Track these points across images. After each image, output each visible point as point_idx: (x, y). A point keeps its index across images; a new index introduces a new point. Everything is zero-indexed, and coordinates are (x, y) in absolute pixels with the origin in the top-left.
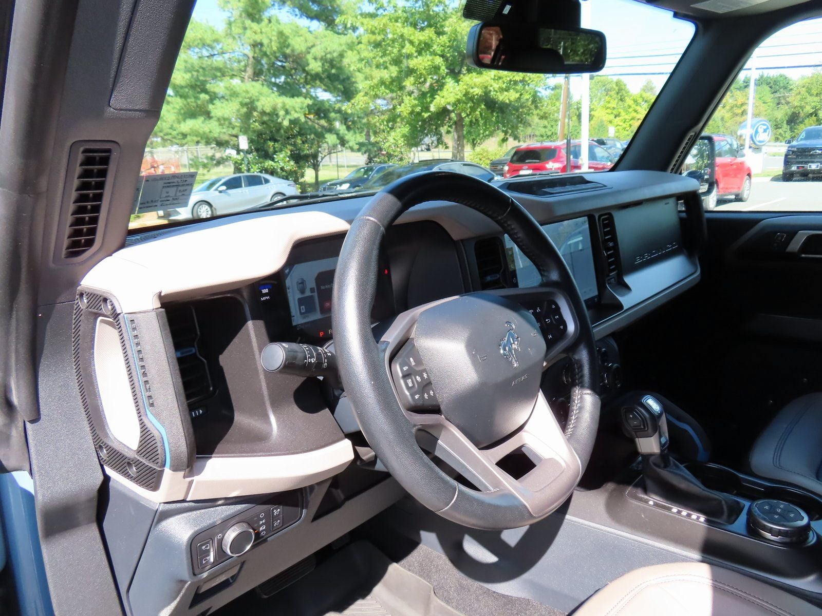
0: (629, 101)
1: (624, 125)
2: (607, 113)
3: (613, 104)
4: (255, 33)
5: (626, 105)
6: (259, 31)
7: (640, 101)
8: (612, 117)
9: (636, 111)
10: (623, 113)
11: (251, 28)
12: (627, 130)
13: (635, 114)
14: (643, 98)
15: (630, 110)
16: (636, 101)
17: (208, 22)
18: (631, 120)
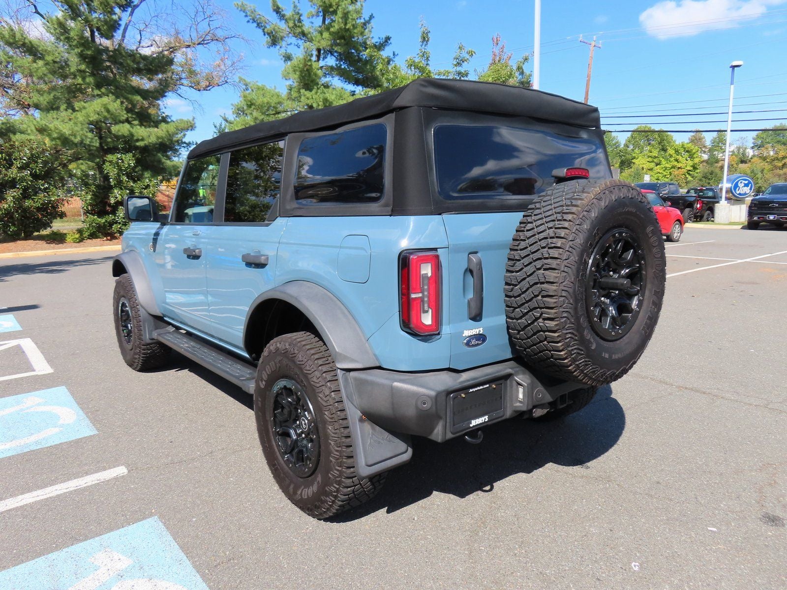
0: (671, 151)
1: (665, 173)
2: (648, 162)
3: (655, 153)
4: (308, 99)
5: (667, 154)
6: (311, 97)
7: (682, 151)
8: (652, 165)
9: (677, 160)
10: (664, 162)
11: (305, 95)
12: (668, 178)
13: (676, 163)
14: (685, 148)
15: (672, 159)
16: (677, 151)
17: (275, 89)
18: (672, 168)
